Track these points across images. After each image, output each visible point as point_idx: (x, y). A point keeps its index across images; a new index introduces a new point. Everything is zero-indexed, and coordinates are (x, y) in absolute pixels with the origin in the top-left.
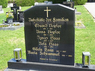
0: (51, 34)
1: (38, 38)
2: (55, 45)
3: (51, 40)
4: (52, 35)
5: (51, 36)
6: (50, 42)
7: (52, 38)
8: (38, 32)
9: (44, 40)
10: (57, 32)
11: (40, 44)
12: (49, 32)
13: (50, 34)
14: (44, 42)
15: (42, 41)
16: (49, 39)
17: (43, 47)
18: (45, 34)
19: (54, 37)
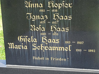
1: (29, 18)
2: (63, 30)
3: (54, 21)
4: (56, 11)
5: (54, 13)
6: (52, 25)
7: (56, 17)
8: (28, 5)
10: (66, 5)
11: (33, 29)
12: (51, 5)
14: (41, 24)
15: (37, 23)
16: (50, 19)
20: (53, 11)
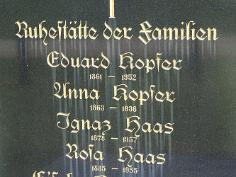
0: (130, 103)
1: (63, 124)
3: (128, 134)
4: (134, 109)
5: (129, 114)
6: (122, 144)
7: (133, 126)
8: (61, 93)
9: (93, 133)
10: (159, 97)
11: (72, 154)
12: (120, 93)
13: (122, 102)
14: (93, 142)
15: (83, 140)
16: (118, 129)
17: (88, 169)
18: (100, 102)
19: (142, 122)
20: (125, 109)
